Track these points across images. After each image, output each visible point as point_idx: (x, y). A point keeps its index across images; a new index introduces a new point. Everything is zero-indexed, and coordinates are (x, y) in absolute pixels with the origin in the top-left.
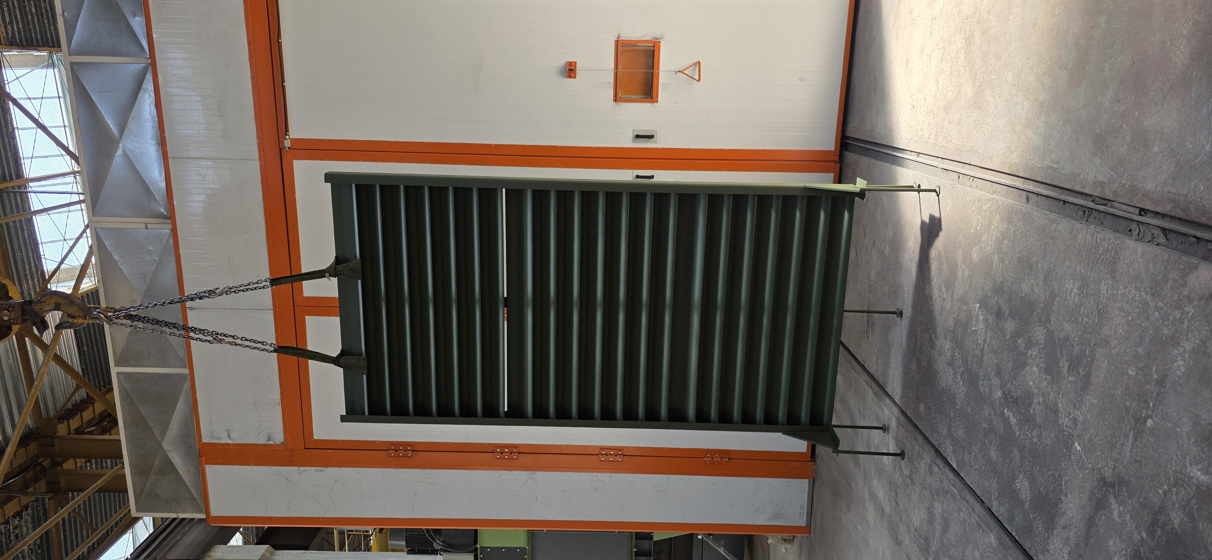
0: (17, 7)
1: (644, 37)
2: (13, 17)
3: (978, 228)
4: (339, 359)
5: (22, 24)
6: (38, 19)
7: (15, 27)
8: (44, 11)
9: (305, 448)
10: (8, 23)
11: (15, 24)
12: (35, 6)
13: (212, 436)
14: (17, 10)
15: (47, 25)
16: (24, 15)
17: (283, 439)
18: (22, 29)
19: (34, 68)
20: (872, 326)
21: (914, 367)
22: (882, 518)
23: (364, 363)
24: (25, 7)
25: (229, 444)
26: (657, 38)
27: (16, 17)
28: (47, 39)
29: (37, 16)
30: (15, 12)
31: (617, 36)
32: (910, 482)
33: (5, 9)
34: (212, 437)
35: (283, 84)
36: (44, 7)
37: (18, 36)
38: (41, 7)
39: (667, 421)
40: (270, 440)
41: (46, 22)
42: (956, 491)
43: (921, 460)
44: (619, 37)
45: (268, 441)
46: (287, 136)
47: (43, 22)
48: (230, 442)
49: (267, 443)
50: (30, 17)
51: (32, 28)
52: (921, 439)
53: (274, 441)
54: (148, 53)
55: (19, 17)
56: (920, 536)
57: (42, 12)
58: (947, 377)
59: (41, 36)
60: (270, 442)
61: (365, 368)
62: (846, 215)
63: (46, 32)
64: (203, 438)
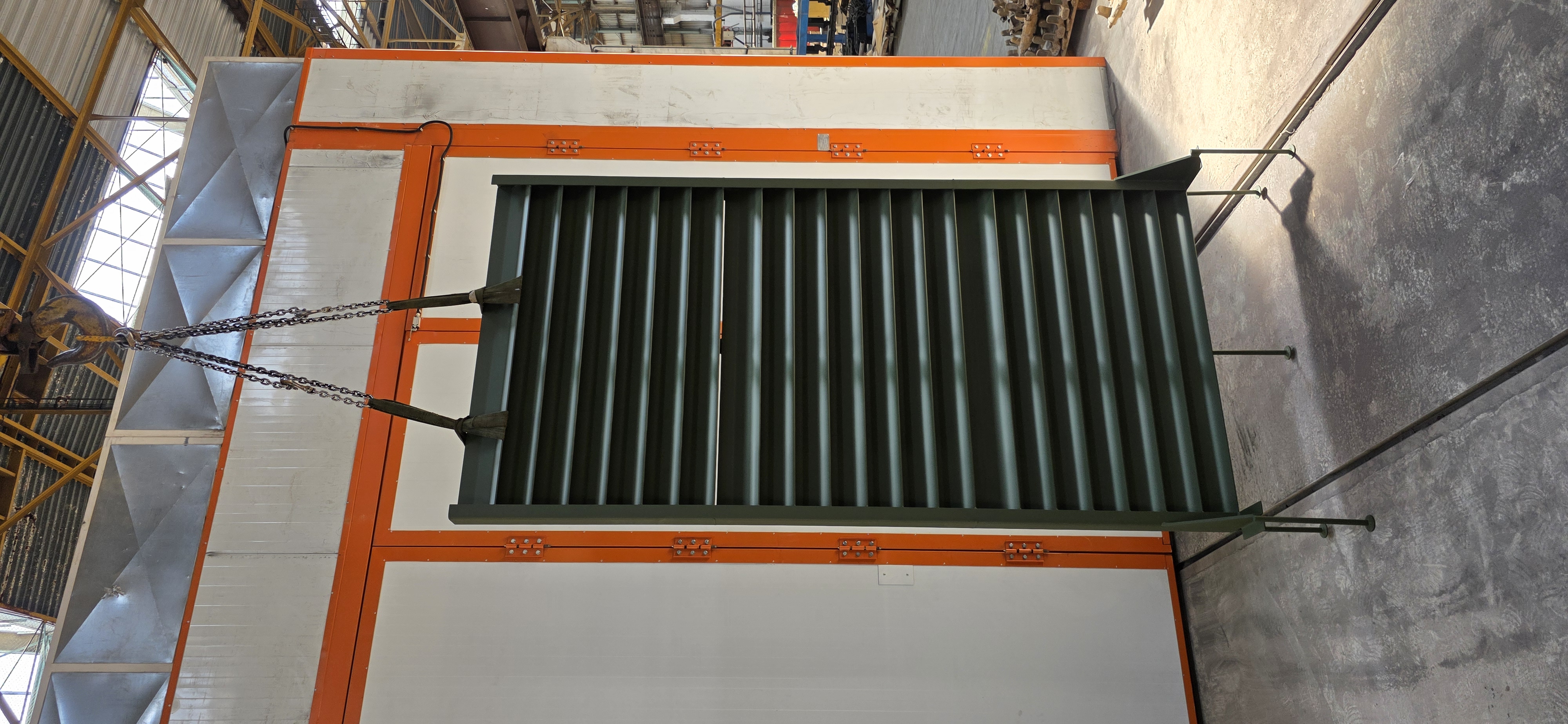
0: (26, 560)
2: (16, 572)
3: (1364, 92)
5: (23, 582)
6: (45, 581)
7: (13, 583)
8: (57, 573)
10: (5, 577)
11: (14, 580)
12: (49, 566)
14: (24, 565)
15: (53, 590)
16: (30, 572)
18: (19, 589)
19: (9, 651)
20: (1253, 444)
23: (503, 420)
24: (35, 564)
27: (19, 573)
28: (46, 607)
29: (46, 577)
30: (21, 566)
33: (10, 560)
35: (427, 256)
36: (59, 569)
37: (10, 596)
38: (55, 568)
41: (54, 586)
46: (419, 314)
47: (51, 586)
50: (36, 576)
51: (33, 590)
54: (266, 234)
55: (22, 573)
57: (53, 575)
59: (41, 602)
61: (503, 428)
63: (48, 599)
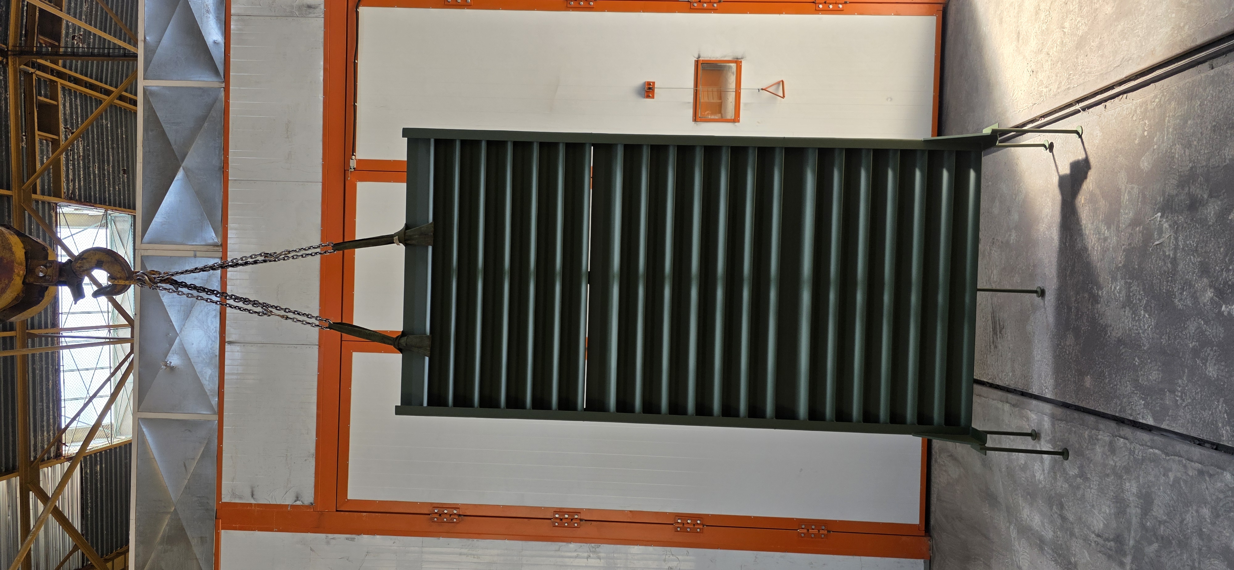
0: (82, 166)
1: (725, 57)
2: (77, 176)
3: (1146, 133)
4: (399, 340)
5: (84, 183)
6: (100, 179)
7: (77, 184)
8: (106, 173)
9: (337, 511)
10: (70, 180)
11: (77, 182)
12: (99, 168)
13: (234, 493)
14: (81, 169)
15: (107, 185)
16: (87, 174)
17: (313, 499)
18: (82, 187)
19: (87, 227)
20: (1000, 332)
21: (1070, 340)
22: (1042, 549)
23: (427, 343)
24: (89, 168)
25: (251, 504)
26: (738, 58)
27: (79, 175)
28: (105, 199)
29: (99, 176)
30: (79, 171)
31: (697, 56)
32: (1081, 481)
33: (70, 167)
34: (234, 495)
35: (354, 104)
36: (107, 170)
37: (77, 193)
38: (104, 169)
39: (775, 419)
40: (298, 500)
41: (107, 183)
42: (1157, 451)
43: (1095, 444)
44: (699, 57)
45: (295, 501)
46: (354, 157)
47: (104, 182)
48: (253, 502)
49: (294, 504)
50: (92, 177)
51: (92, 186)
52: (1091, 419)
53: (302, 502)
54: (223, 77)
55: (82, 176)
56: (1107, 540)
57: (104, 174)
58: (1124, 322)
59: (100, 195)
60: (298, 503)
61: (428, 348)
62: (972, 174)
63: (105, 192)
64: (223, 496)
